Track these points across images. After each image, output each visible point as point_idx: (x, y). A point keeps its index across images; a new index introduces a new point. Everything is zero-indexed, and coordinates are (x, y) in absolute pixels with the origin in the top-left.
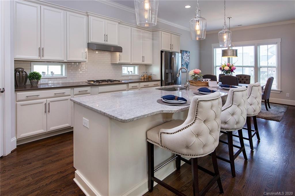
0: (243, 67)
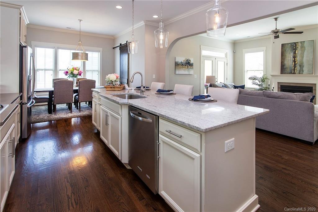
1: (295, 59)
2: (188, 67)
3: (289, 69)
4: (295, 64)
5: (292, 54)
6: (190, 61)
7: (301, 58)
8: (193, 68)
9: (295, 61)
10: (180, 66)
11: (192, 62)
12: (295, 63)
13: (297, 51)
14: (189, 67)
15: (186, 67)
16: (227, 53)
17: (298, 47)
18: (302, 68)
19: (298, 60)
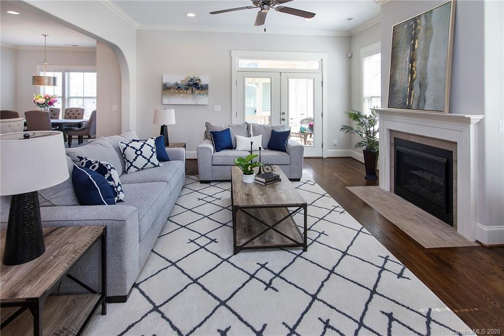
0: (84, 98)
1: (412, 66)
2: (192, 91)
3: (401, 94)
4: (412, 81)
5: (408, 51)
6: (198, 81)
7: (423, 62)
8: (207, 94)
9: (412, 72)
10: (172, 90)
11: (203, 82)
12: (412, 77)
13: (417, 42)
14: (197, 92)
15: (190, 91)
16: (322, 59)
17: (419, 30)
18: (425, 91)
19: (418, 68)
